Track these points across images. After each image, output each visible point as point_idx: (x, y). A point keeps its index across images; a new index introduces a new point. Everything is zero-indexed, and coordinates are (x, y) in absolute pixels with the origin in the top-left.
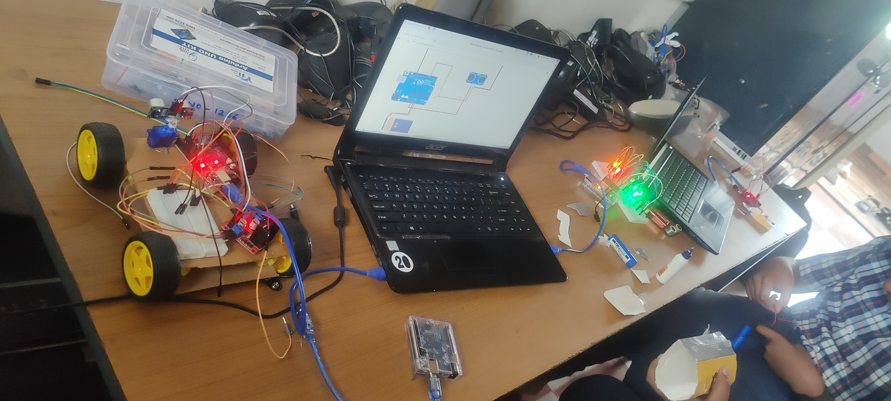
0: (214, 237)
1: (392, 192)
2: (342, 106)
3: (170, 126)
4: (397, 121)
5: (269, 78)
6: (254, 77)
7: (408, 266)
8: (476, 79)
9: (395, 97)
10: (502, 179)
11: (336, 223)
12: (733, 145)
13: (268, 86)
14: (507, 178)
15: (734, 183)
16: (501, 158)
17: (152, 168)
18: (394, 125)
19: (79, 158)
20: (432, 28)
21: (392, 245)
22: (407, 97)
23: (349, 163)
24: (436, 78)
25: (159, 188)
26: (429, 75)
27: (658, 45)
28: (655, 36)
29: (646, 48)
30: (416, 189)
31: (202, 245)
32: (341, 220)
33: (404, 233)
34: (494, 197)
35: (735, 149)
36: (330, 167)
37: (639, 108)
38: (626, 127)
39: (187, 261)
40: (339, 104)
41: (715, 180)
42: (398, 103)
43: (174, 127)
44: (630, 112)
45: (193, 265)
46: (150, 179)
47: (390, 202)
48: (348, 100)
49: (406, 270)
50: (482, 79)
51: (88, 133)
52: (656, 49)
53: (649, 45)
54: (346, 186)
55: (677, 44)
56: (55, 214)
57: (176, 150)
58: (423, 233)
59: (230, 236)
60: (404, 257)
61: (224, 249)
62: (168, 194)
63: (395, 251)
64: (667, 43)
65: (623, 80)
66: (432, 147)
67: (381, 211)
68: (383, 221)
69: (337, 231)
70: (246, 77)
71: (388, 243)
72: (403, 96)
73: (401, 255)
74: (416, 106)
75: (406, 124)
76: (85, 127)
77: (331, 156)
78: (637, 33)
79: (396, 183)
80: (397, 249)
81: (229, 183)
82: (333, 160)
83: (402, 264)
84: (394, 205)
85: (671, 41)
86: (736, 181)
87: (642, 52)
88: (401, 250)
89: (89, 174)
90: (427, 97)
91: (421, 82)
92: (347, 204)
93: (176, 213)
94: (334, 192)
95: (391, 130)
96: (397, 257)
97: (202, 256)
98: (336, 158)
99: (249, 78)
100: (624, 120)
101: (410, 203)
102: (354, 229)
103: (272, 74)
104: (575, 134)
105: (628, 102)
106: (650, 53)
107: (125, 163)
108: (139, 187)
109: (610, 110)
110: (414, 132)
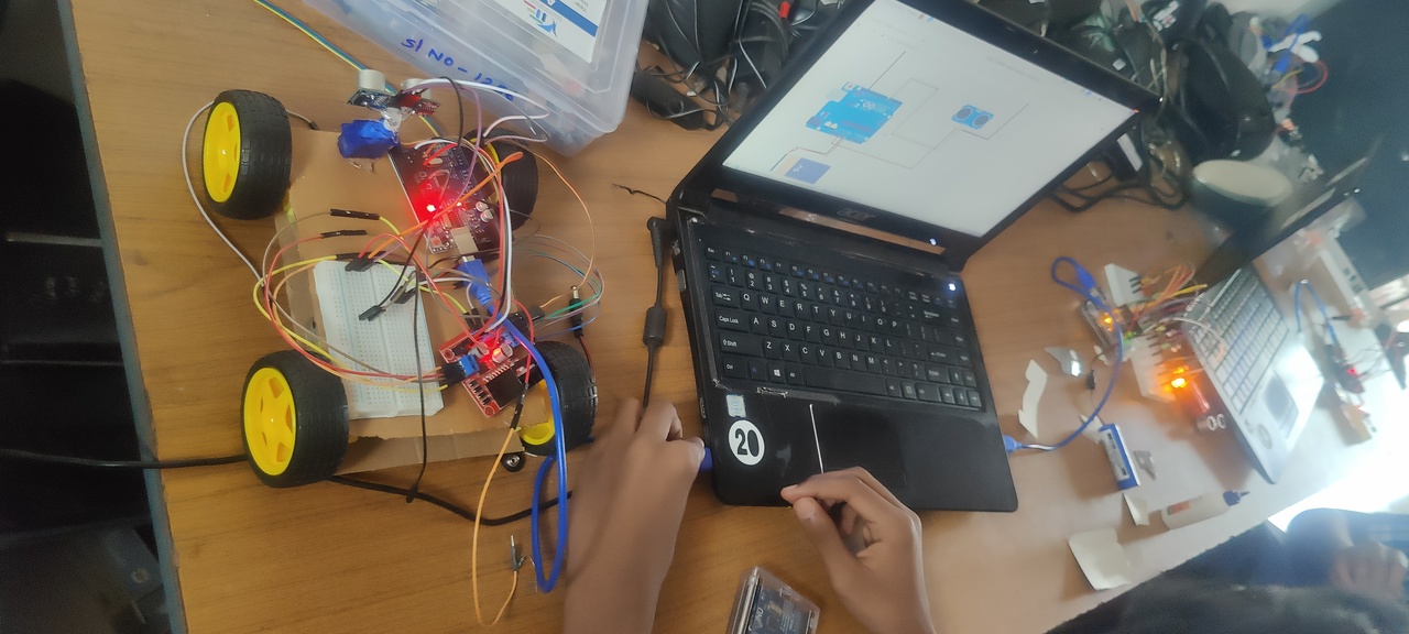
0: (421, 381)
1: (759, 291)
2: (703, 92)
3: (387, 126)
4: (803, 161)
5: (590, 28)
6: (564, 24)
7: (755, 452)
8: (971, 117)
9: (813, 123)
10: (952, 287)
11: (646, 340)
12: (1346, 262)
13: (584, 46)
14: (960, 285)
15: (1329, 341)
16: (959, 248)
17: (335, 213)
18: (794, 167)
19: (207, 145)
20: (927, 17)
21: (735, 404)
22: (835, 126)
23: (695, 220)
24: (901, 103)
25: (340, 257)
26: (889, 96)
27: (1275, 48)
28: (1276, 28)
29: (1254, 52)
30: (800, 290)
31: (397, 393)
32: (655, 333)
33: (762, 382)
34: (932, 322)
35: (1346, 272)
36: (658, 220)
37: (1209, 173)
38: (1175, 201)
39: (363, 421)
40: (700, 85)
41: (1299, 331)
42: (816, 133)
43: (394, 129)
44: (1193, 178)
45: (370, 432)
46: (326, 235)
47: (751, 310)
48: (719, 82)
49: (749, 460)
50: (982, 119)
51: (227, 111)
52: (1270, 55)
53: (1260, 44)
54: (679, 264)
55: (1310, 56)
56: (140, 260)
57: (388, 164)
58: (793, 384)
59: (450, 376)
60: (751, 433)
61: (435, 403)
62: (353, 272)
63: (738, 418)
64: (1295, 50)
65: (1199, 109)
66: (848, 213)
67: (731, 330)
68: (730, 353)
69: (644, 355)
70: (548, 22)
71: (729, 398)
72: (828, 124)
73: (747, 426)
74: (846, 143)
75: (819, 170)
76: (224, 97)
77: (666, 195)
78: (1246, 16)
79: (766, 272)
80: (743, 413)
81: (472, 258)
82: (667, 204)
83: (746, 446)
84: (756, 321)
85: (1303, 47)
86: (1334, 337)
87: (1244, 58)
88: (750, 417)
89: (221, 191)
90: (870, 132)
91: (870, 106)
92: (673, 301)
93: (361, 317)
94: (654, 271)
95: (787, 175)
96: (739, 432)
97: (392, 414)
98: (672, 204)
99: (554, 26)
100: (1176, 184)
101: (785, 317)
102: (676, 355)
103: (597, 22)
104: (1091, 202)
105: (1195, 156)
106: (1257, 63)
107: (288, 185)
108: (301, 249)
109: (1160, 163)
110: (825, 185)
